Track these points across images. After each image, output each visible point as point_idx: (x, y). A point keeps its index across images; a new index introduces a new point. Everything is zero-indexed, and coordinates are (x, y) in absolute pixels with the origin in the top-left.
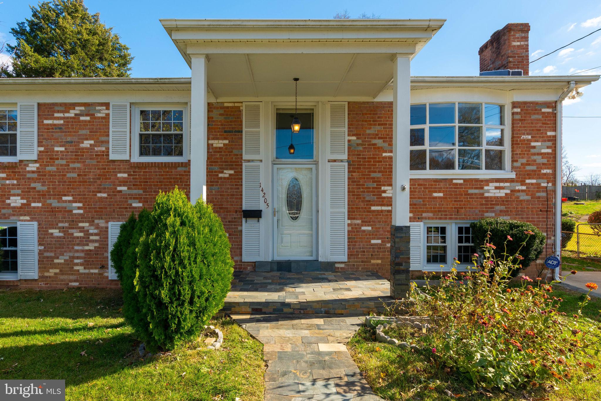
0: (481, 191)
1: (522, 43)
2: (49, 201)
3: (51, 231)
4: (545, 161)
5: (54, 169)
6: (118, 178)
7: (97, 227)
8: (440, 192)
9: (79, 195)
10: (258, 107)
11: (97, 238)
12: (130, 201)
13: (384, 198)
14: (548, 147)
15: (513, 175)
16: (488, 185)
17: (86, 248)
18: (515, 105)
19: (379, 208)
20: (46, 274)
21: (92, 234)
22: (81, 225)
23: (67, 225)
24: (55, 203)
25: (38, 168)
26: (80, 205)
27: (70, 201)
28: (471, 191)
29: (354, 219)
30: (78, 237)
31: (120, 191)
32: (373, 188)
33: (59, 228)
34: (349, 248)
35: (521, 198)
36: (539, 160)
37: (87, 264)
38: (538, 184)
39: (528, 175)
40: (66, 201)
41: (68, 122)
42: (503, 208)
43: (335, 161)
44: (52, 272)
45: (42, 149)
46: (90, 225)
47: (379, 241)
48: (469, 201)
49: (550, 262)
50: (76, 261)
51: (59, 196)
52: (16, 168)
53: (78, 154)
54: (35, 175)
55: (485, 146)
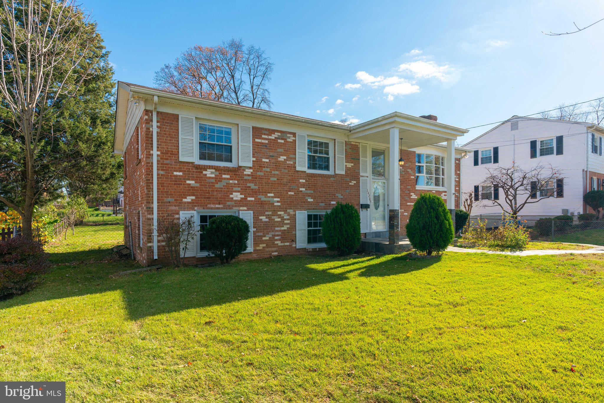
2: (259, 197)
3: (260, 218)
5: (262, 174)
6: (300, 183)
7: (289, 214)
9: (278, 193)
10: (366, 146)
11: (289, 222)
12: (307, 198)
16: (442, 194)
17: (282, 228)
19: (410, 204)
20: (258, 248)
21: (286, 219)
22: (279, 213)
23: (270, 213)
24: (263, 198)
25: (252, 173)
26: (279, 199)
27: (272, 197)
30: (277, 222)
31: (301, 191)
32: (408, 194)
33: (266, 215)
37: (282, 240)
40: (269, 197)
41: (271, 142)
44: (262, 246)
45: (254, 159)
46: (285, 213)
50: (276, 238)
52: (237, 172)
53: (278, 165)
54: (250, 178)
55: (441, 176)
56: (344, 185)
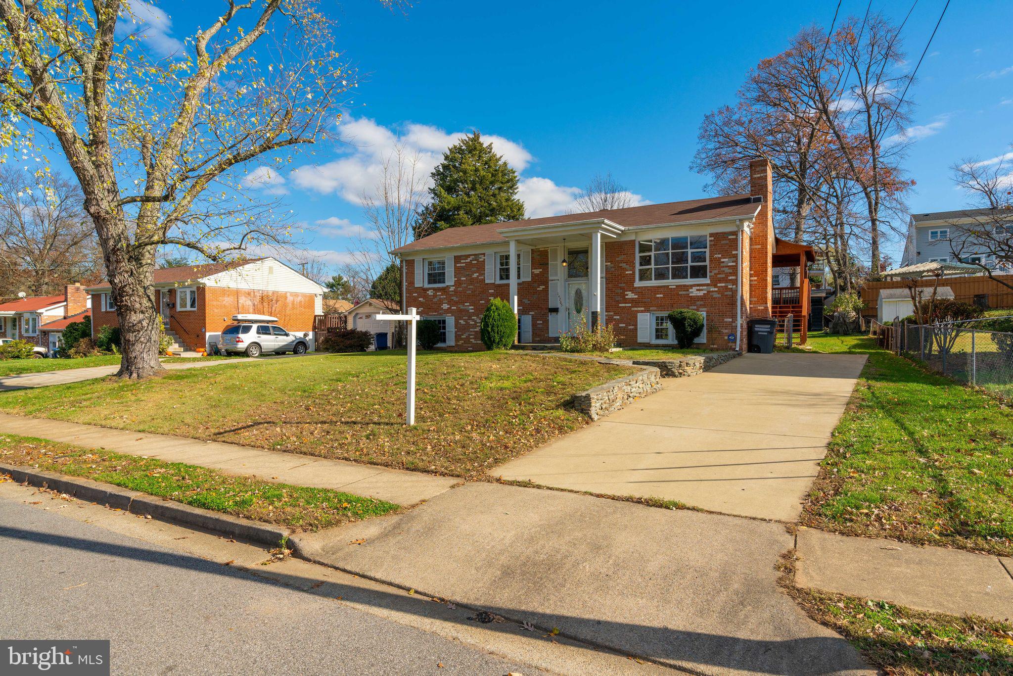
0: (687, 292)
1: (762, 175)
2: (459, 306)
3: (460, 321)
4: (731, 271)
5: (461, 289)
6: (489, 293)
7: (480, 319)
8: (661, 294)
9: (472, 302)
10: (557, 249)
13: (627, 299)
14: (733, 262)
15: (709, 282)
16: (692, 289)
17: (475, 330)
18: (711, 235)
19: (623, 305)
20: (458, 343)
21: (478, 323)
22: (473, 318)
23: (467, 318)
24: (462, 307)
25: (454, 289)
26: (473, 307)
27: (468, 306)
28: (680, 293)
30: (471, 324)
31: (490, 300)
32: (621, 293)
33: (464, 320)
35: (714, 296)
36: (727, 270)
37: (475, 338)
38: (726, 287)
39: (719, 281)
40: (466, 306)
41: (467, 264)
42: (702, 303)
44: (461, 342)
45: (456, 279)
46: (477, 318)
47: (624, 325)
48: (679, 299)
49: (730, 337)
50: (471, 337)
51: (463, 303)
52: (444, 290)
53: (472, 281)
54: (453, 293)
55: (690, 264)
56: (531, 291)
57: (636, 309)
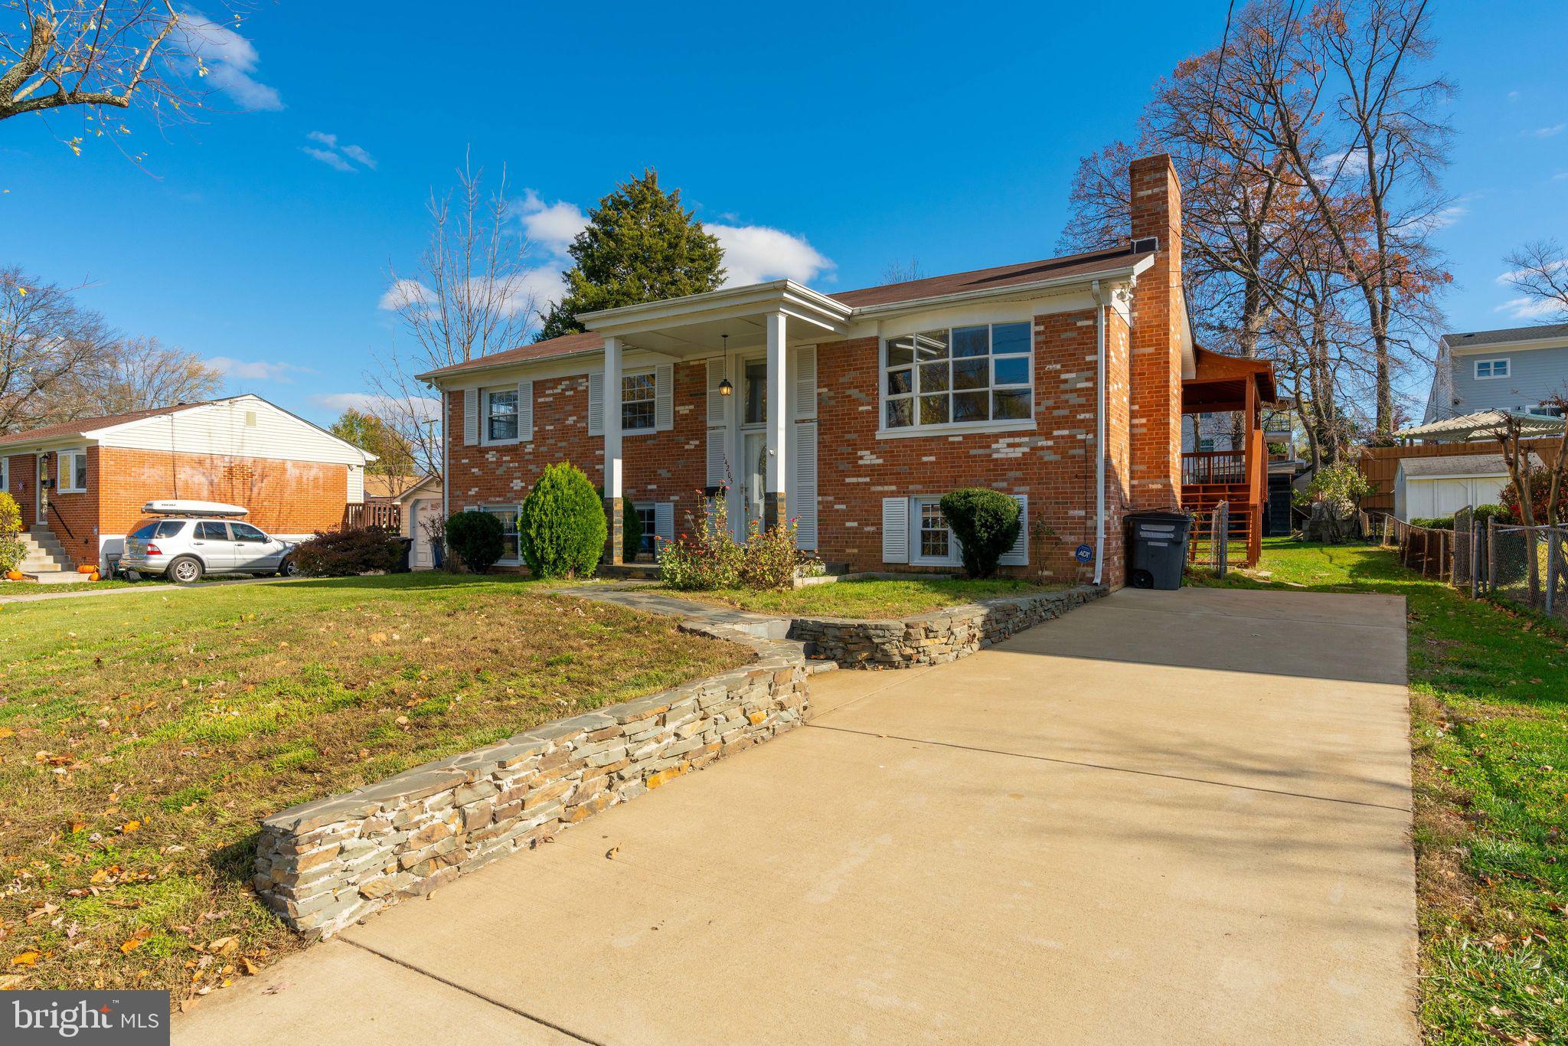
0: (987, 451)
1: (1156, 190)
4: (1082, 401)
5: (545, 447)
8: (931, 455)
13: (861, 466)
14: (1087, 380)
15: (1034, 427)
16: (997, 442)
18: (1039, 320)
19: (854, 480)
25: (533, 449)
28: (973, 452)
29: (825, 495)
32: (848, 454)
34: (820, 533)
35: (1046, 459)
36: (1074, 399)
38: (1072, 437)
39: (1056, 423)
41: (556, 398)
42: (1019, 474)
43: (803, 421)
45: (536, 429)
47: (855, 524)
48: (970, 467)
49: (1081, 553)
52: (516, 451)
53: (564, 432)
54: (531, 457)
55: (993, 386)
56: (674, 452)
57: (879, 488)
